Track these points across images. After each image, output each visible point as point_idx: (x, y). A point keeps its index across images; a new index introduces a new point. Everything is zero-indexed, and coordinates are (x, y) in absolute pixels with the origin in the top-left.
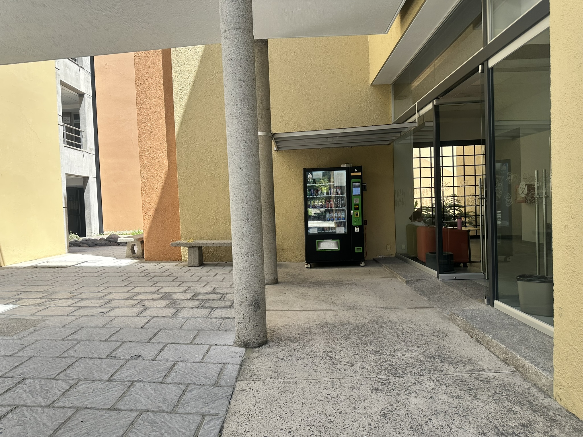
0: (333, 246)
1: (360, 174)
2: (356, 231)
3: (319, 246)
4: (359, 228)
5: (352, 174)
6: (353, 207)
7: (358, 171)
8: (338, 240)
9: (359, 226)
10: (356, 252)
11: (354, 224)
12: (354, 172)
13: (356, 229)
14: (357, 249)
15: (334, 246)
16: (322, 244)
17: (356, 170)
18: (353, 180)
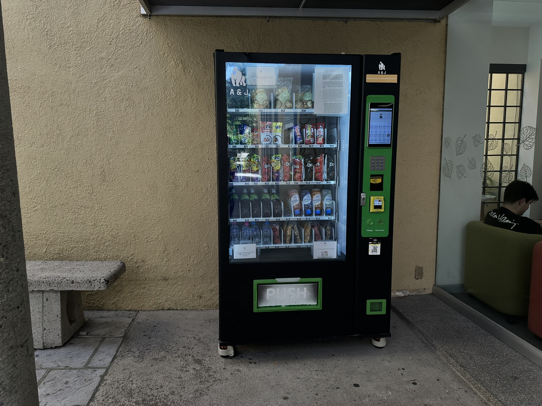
0: (302, 295)
1: (392, 79)
2: (370, 253)
3: (260, 297)
4: (379, 246)
5: (371, 78)
6: (367, 181)
7: (389, 71)
8: (319, 280)
9: (379, 240)
10: (369, 312)
11: (366, 232)
12: (375, 71)
13: (371, 247)
14: (371, 303)
15: (305, 296)
16: (271, 292)
17: (382, 66)
18: (371, 99)
